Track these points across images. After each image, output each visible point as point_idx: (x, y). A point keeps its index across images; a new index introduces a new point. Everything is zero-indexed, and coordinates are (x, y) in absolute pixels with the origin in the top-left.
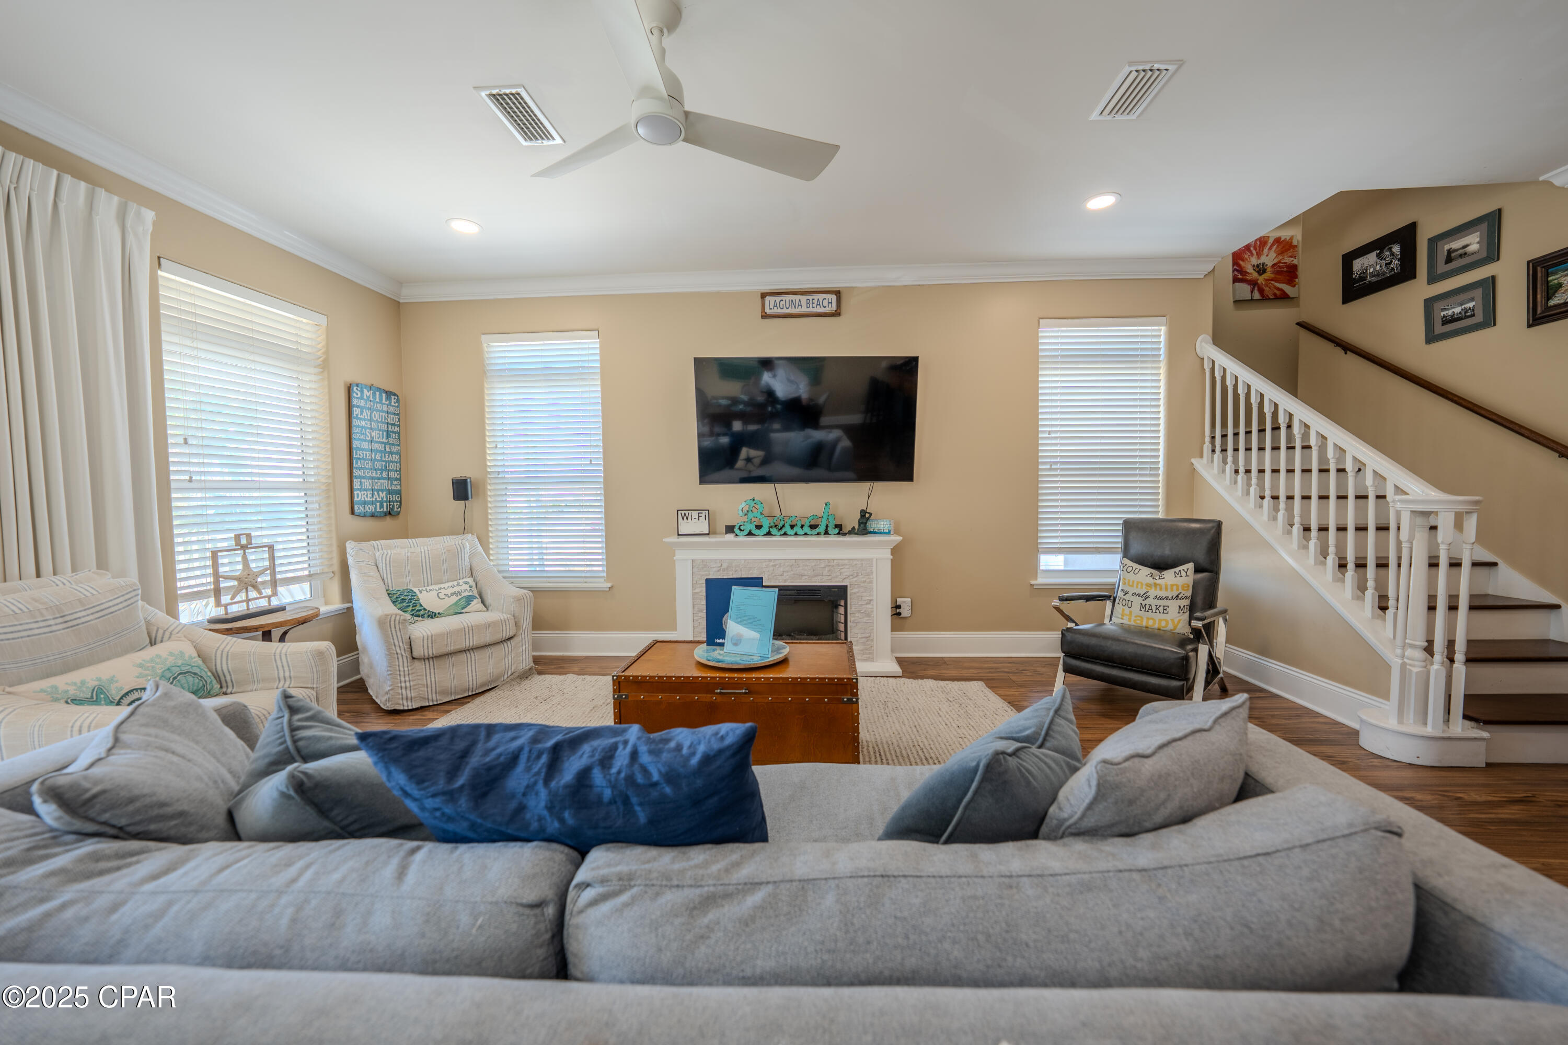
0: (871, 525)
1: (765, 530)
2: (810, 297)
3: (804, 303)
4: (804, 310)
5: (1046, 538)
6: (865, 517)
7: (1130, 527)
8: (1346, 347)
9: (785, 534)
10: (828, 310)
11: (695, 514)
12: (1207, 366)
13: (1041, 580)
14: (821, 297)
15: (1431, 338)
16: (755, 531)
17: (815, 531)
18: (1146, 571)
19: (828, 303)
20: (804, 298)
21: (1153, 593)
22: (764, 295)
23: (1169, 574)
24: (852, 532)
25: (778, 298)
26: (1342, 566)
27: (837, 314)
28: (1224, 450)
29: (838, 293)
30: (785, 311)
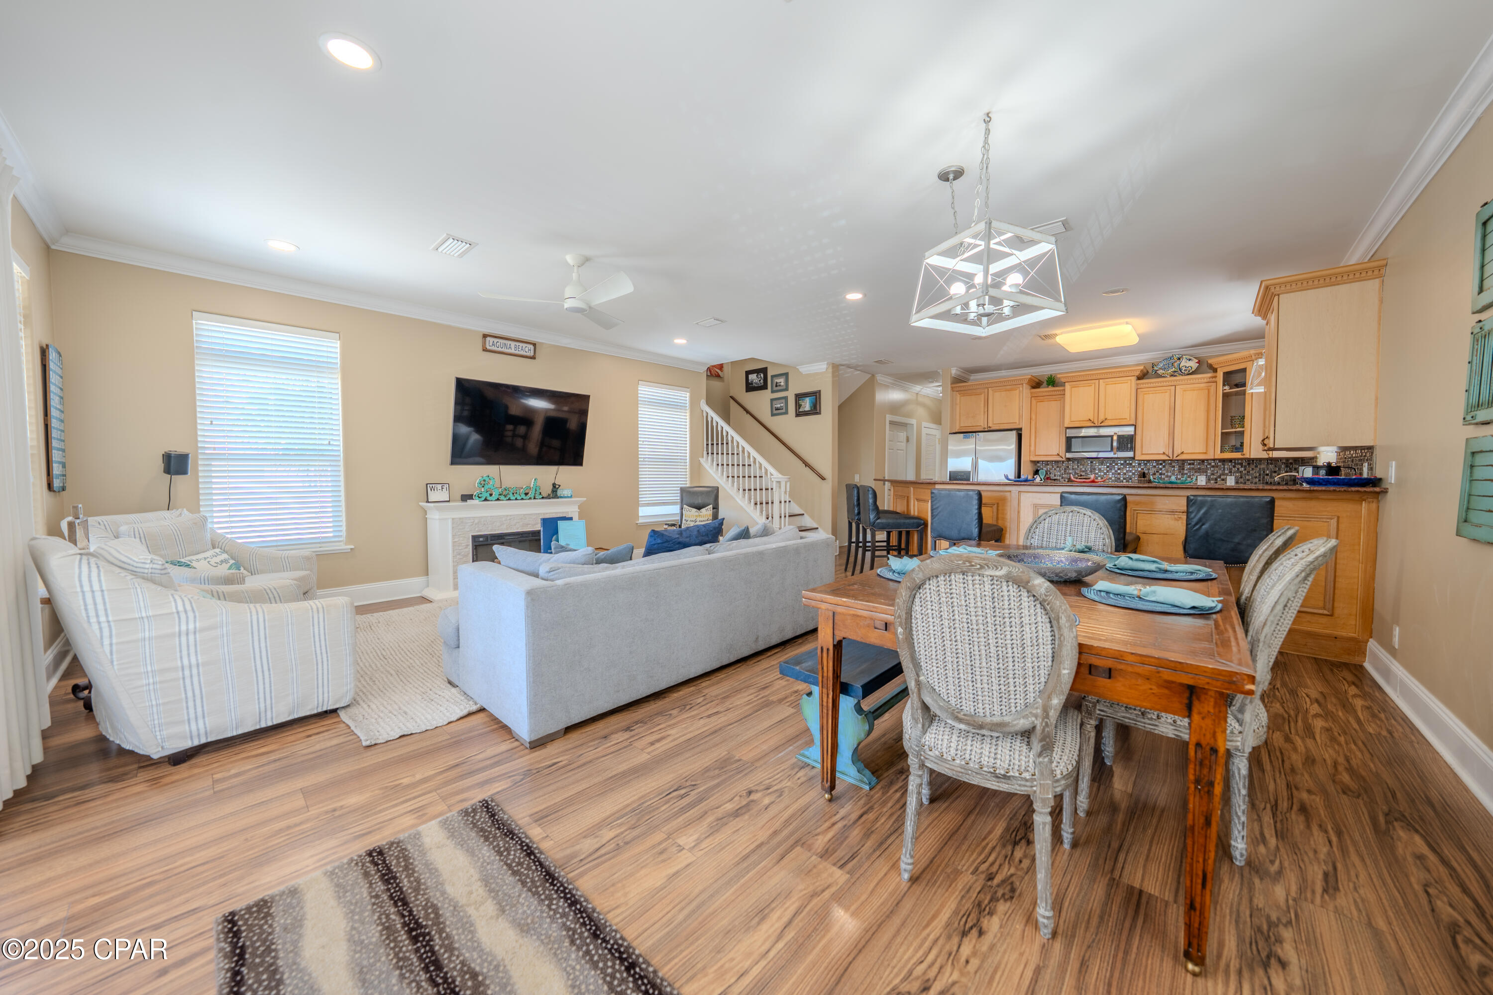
0: (559, 493)
1: (495, 496)
2: (518, 344)
3: (513, 347)
4: (513, 351)
5: (644, 498)
6: (555, 487)
7: (683, 491)
8: (748, 412)
9: (509, 499)
10: (528, 354)
11: (439, 487)
12: (705, 415)
13: (641, 521)
14: (524, 345)
15: (773, 415)
16: (489, 498)
17: (528, 497)
18: (694, 510)
19: (528, 350)
20: (513, 344)
21: (698, 519)
22: (485, 336)
23: (703, 510)
24: (548, 497)
25: (496, 340)
26: (756, 504)
27: (533, 358)
28: (712, 454)
29: (534, 345)
30: (499, 349)
